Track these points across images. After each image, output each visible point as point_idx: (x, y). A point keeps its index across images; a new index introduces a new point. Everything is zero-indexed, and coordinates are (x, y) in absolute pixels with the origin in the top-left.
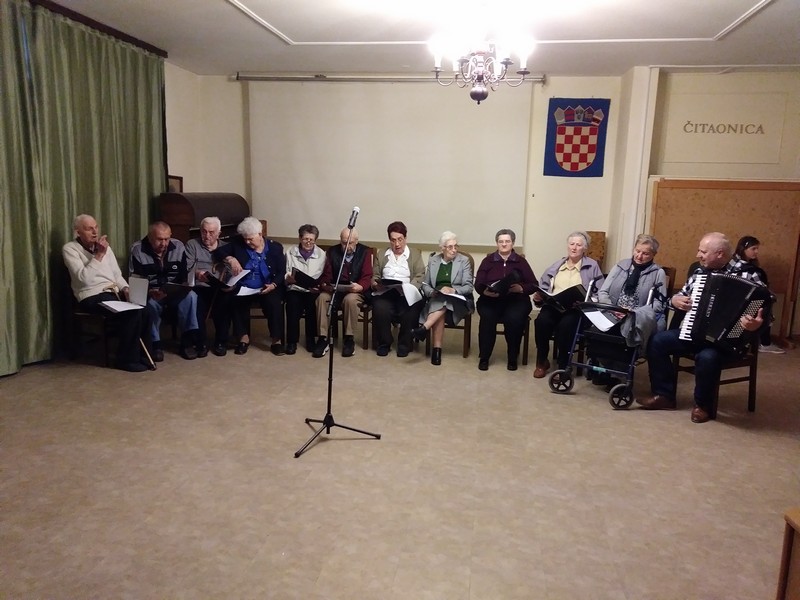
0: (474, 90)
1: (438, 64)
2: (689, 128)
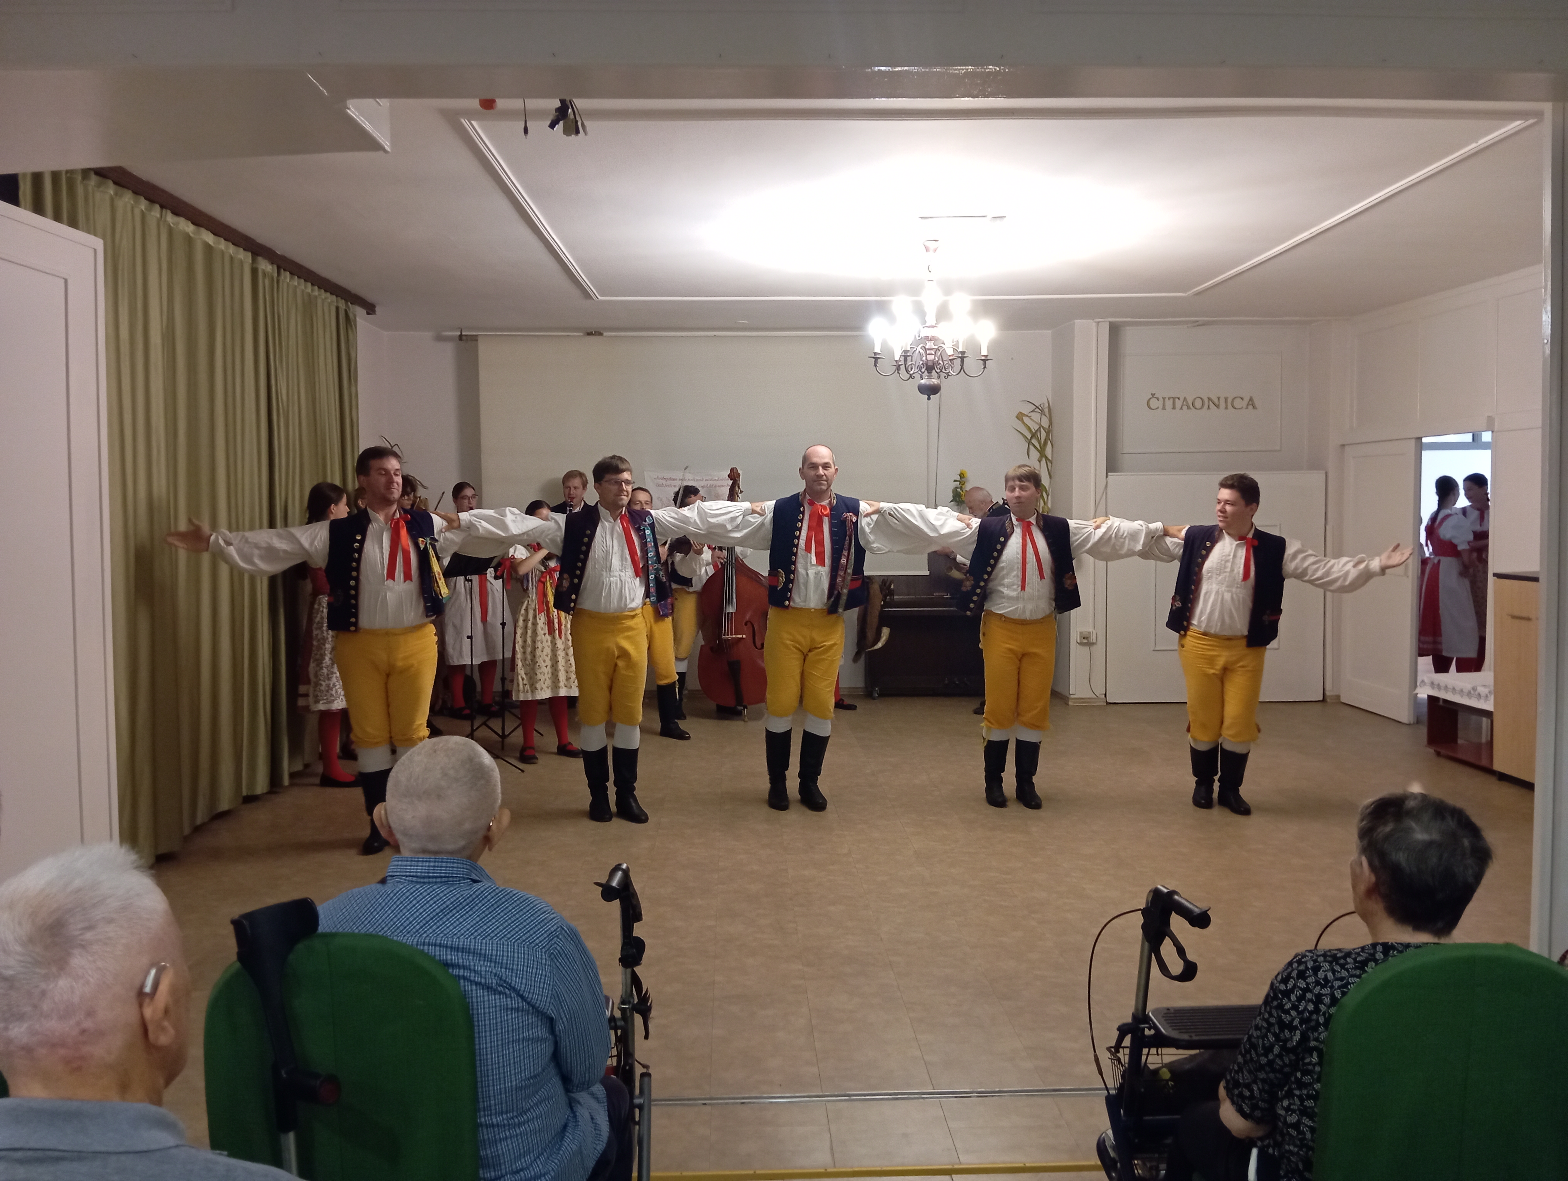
0: (923, 382)
1: (877, 350)
2: (1154, 403)
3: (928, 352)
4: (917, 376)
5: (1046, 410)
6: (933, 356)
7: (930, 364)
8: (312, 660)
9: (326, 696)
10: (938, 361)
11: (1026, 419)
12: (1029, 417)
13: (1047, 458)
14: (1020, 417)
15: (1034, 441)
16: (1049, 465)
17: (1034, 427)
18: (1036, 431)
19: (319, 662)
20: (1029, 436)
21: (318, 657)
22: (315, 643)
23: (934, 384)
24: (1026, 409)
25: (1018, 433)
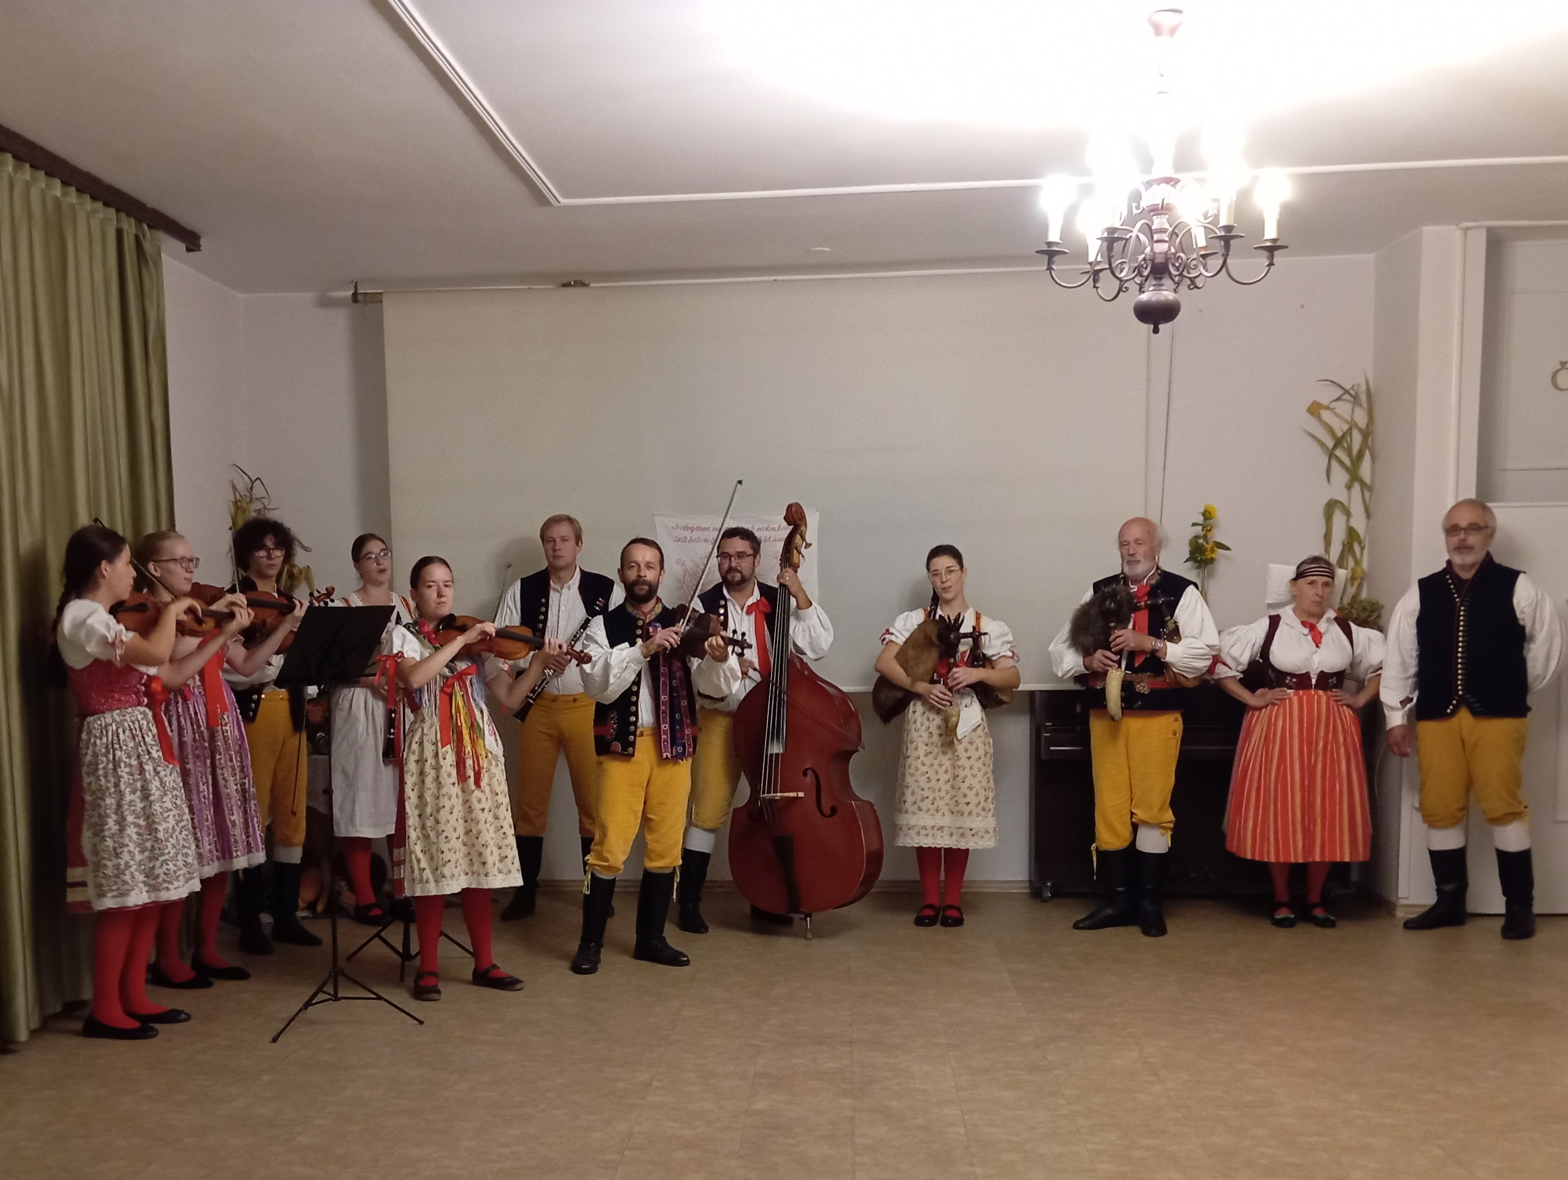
0: (1144, 297)
1: (1054, 236)
3: (1156, 237)
4: (1133, 287)
5: (1363, 397)
6: (1166, 246)
7: (1160, 260)
8: (85, 826)
9: (116, 883)
10: (1175, 254)
11: (1325, 415)
12: (1332, 410)
13: (1363, 484)
14: (1315, 409)
15: (1339, 453)
16: (1367, 494)
17: (1340, 428)
18: (1343, 436)
19: (99, 830)
20: (1330, 443)
21: (94, 820)
22: (88, 798)
23: (1168, 300)
24: (1325, 396)
25: (1309, 439)
